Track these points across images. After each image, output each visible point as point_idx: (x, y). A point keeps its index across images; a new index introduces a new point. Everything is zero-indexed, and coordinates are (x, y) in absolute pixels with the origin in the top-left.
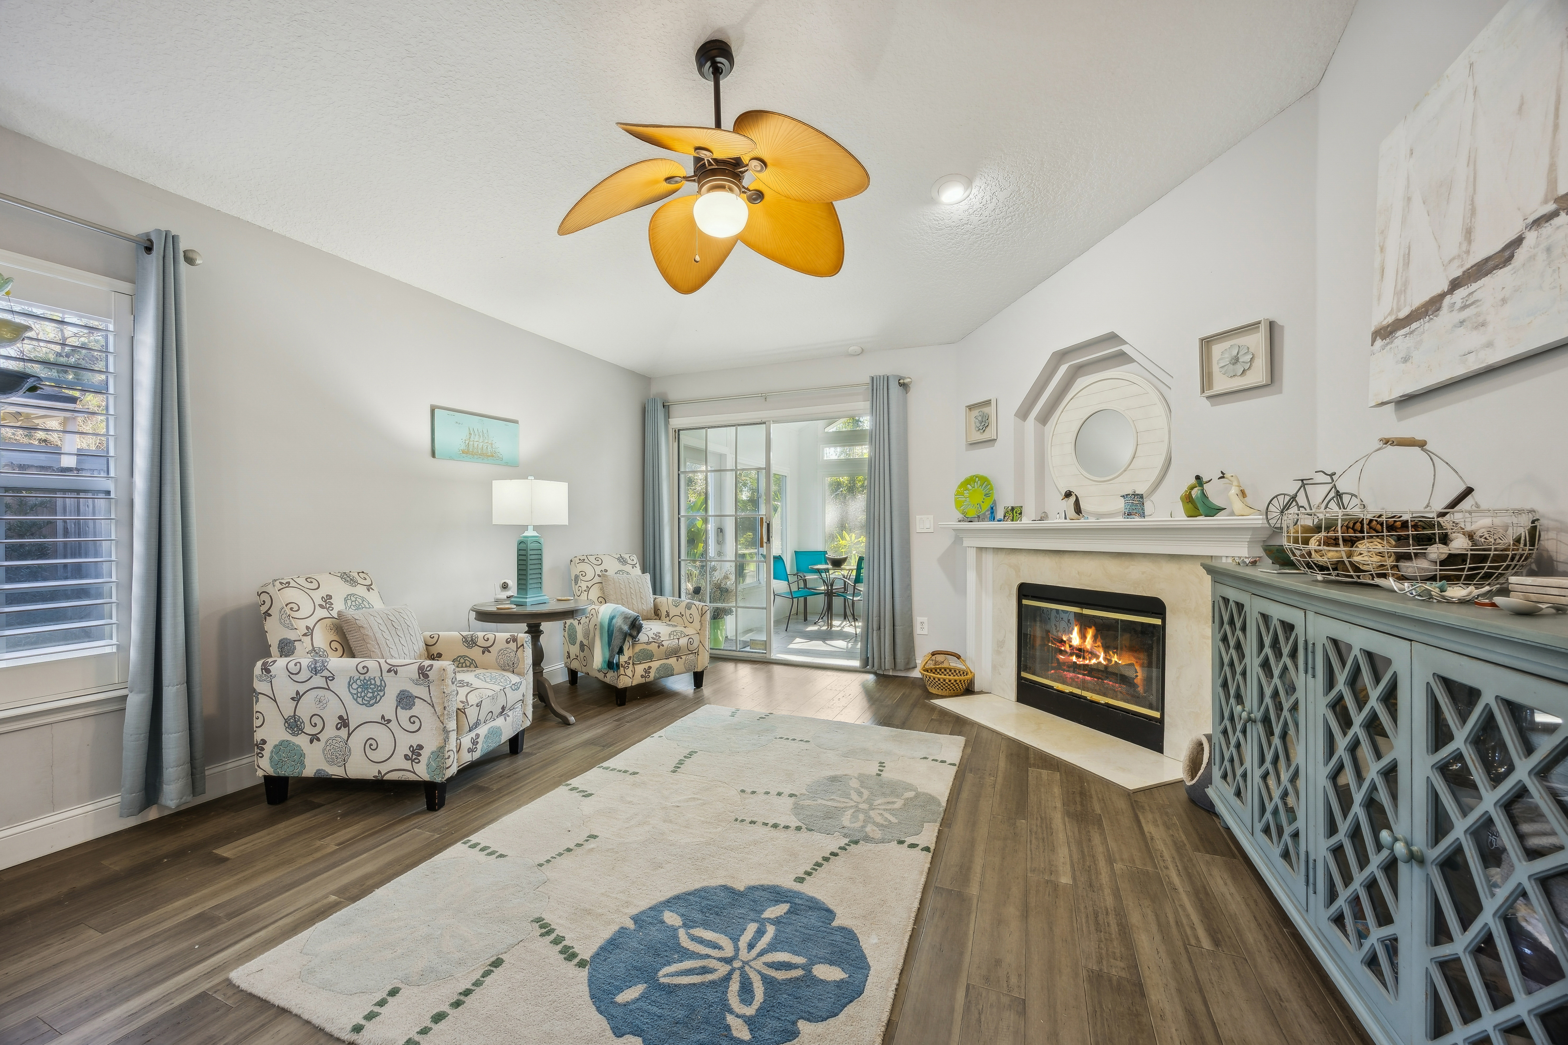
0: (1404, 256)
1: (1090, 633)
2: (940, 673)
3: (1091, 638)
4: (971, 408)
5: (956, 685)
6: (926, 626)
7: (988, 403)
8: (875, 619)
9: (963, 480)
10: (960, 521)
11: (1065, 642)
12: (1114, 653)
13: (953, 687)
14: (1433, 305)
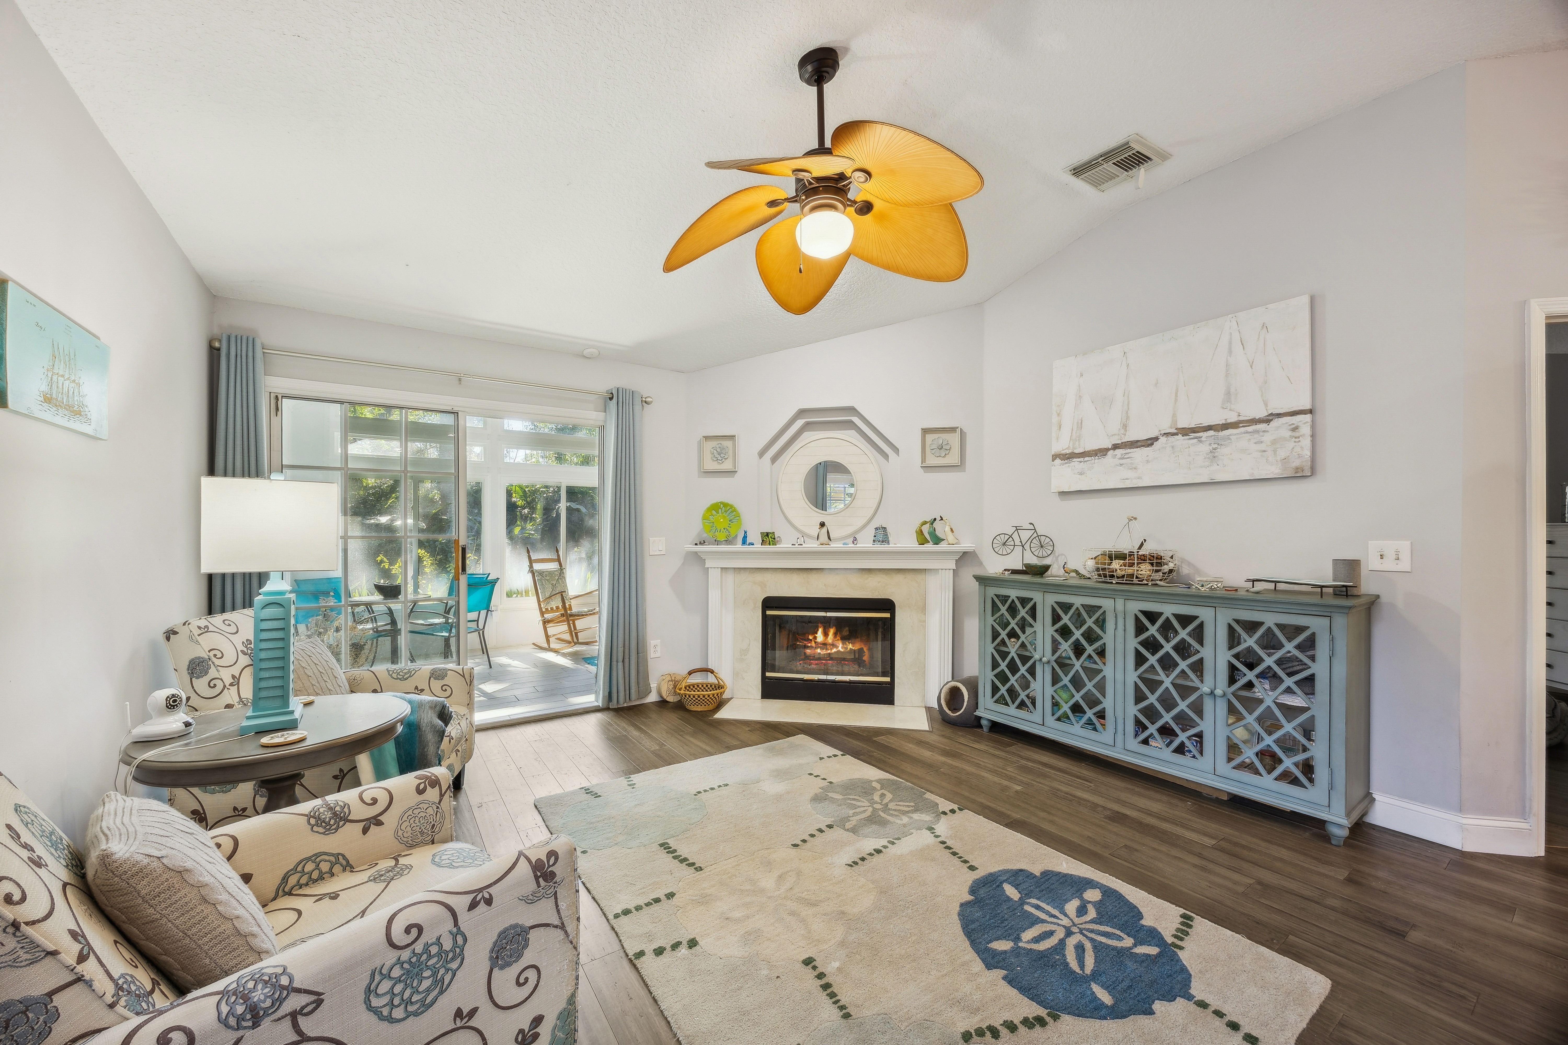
0: (1077, 423)
1: (832, 632)
2: (690, 690)
3: (833, 635)
4: (707, 438)
5: (710, 700)
6: (659, 649)
7: (732, 437)
8: (621, 650)
9: (709, 505)
10: (696, 544)
11: (811, 640)
12: (849, 643)
13: (707, 702)
14: (1101, 452)
